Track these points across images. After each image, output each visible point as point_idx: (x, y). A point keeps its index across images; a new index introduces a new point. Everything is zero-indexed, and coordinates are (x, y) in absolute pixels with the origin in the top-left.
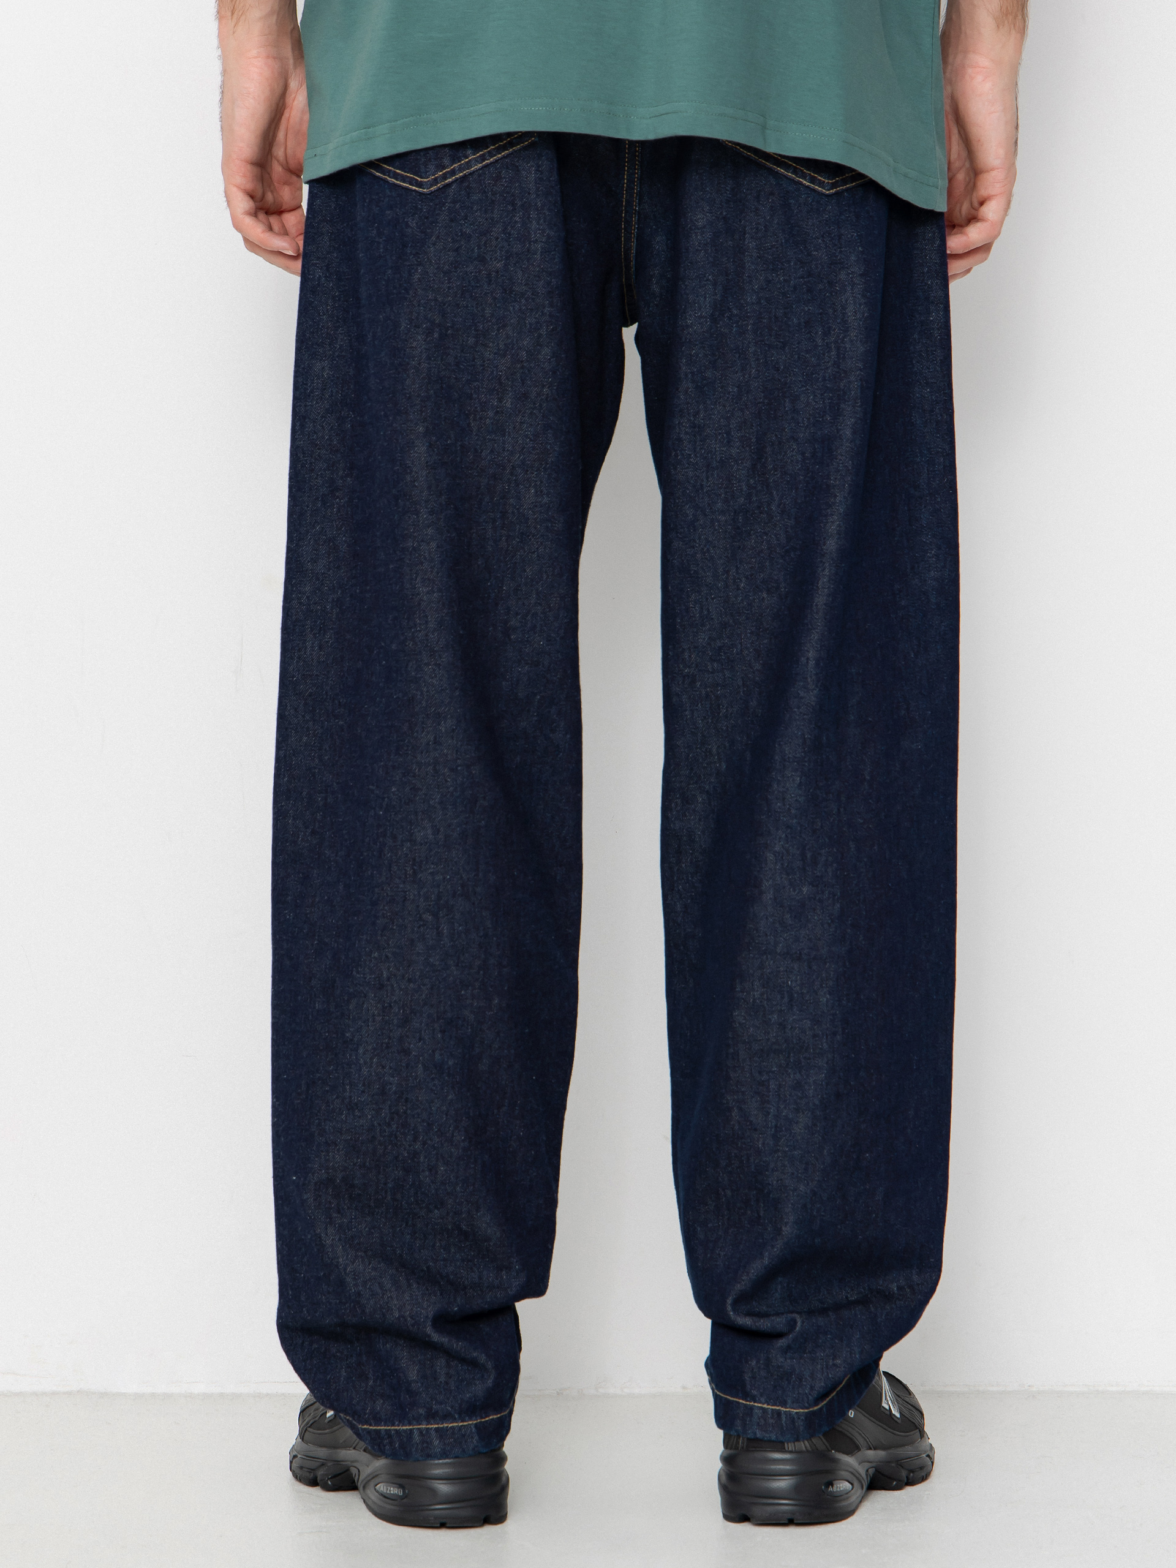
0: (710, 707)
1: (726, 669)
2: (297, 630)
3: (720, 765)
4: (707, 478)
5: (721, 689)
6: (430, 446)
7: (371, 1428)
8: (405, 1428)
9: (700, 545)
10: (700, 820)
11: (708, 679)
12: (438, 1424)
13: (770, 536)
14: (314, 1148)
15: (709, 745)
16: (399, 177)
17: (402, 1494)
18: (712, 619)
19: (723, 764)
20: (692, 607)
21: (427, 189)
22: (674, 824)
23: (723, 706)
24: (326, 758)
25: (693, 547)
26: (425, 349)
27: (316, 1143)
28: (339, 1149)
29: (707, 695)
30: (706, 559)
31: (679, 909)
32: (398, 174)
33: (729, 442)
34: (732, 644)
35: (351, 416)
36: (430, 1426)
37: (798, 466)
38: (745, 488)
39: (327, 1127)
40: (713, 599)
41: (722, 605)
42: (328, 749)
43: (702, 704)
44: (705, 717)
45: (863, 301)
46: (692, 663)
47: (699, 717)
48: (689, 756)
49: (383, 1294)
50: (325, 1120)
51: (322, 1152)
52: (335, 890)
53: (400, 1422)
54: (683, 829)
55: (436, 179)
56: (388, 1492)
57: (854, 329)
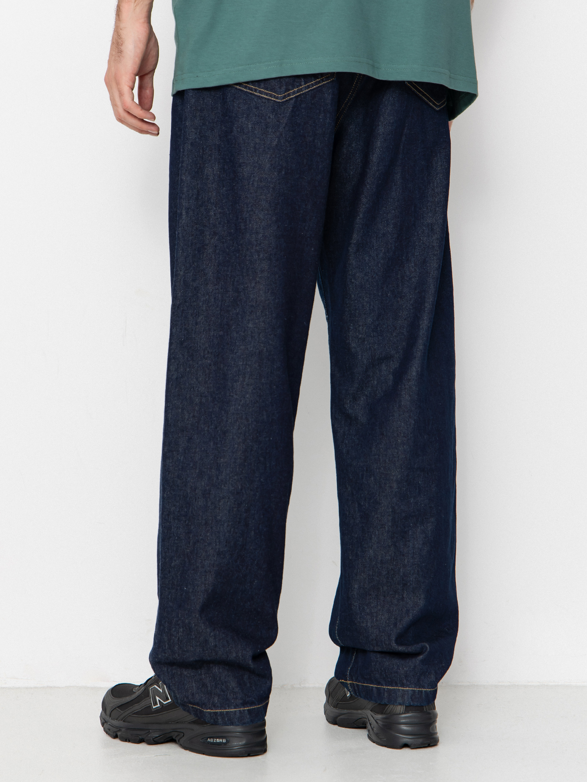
0: (371, 354)
1: (380, 336)
2: (184, 315)
3: (374, 382)
4: (376, 242)
5: (377, 345)
6: (278, 227)
7: (212, 711)
8: (232, 710)
9: (371, 275)
10: (361, 409)
11: (371, 340)
12: (248, 707)
13: (402, 271)
14: (198, 574)
15: (369, 372)
16: (264, 93)
17: (225, 741)
18: (375, 311)
19: (375, 381)
20: (365, 305)
21: (281, 100)
22: (348, 411)
23: (377, 354)
24: (200, 379)
25: (368, 276)
26: (278, 179)
27: (200, 572)
28: (212, 574)
29: (370, 348)
30: (374, 281)
31: (344, 452)
32: (263, 92)
33: (387, 225)
34: (383, 324)
35: (214, 209)
36: (245, 709)
37: (415, 238)
38: (393, 248)
39: (206, 564)
40: (376, 301)
41: (380, 304)
42: (201, 375)
43: (367, 353)
44: (368, 359)
45: (444, 160)
46: (364, 332)
47: (365, 359)
48: (359, 378)
49: (228, 646)
50: (205, 560)
51: (203, 576)
52: (208, 445)
53: (229, 707)
54: (353, 413)
55: (285, 95)
56: (214, 741)
57: (441, 173)
